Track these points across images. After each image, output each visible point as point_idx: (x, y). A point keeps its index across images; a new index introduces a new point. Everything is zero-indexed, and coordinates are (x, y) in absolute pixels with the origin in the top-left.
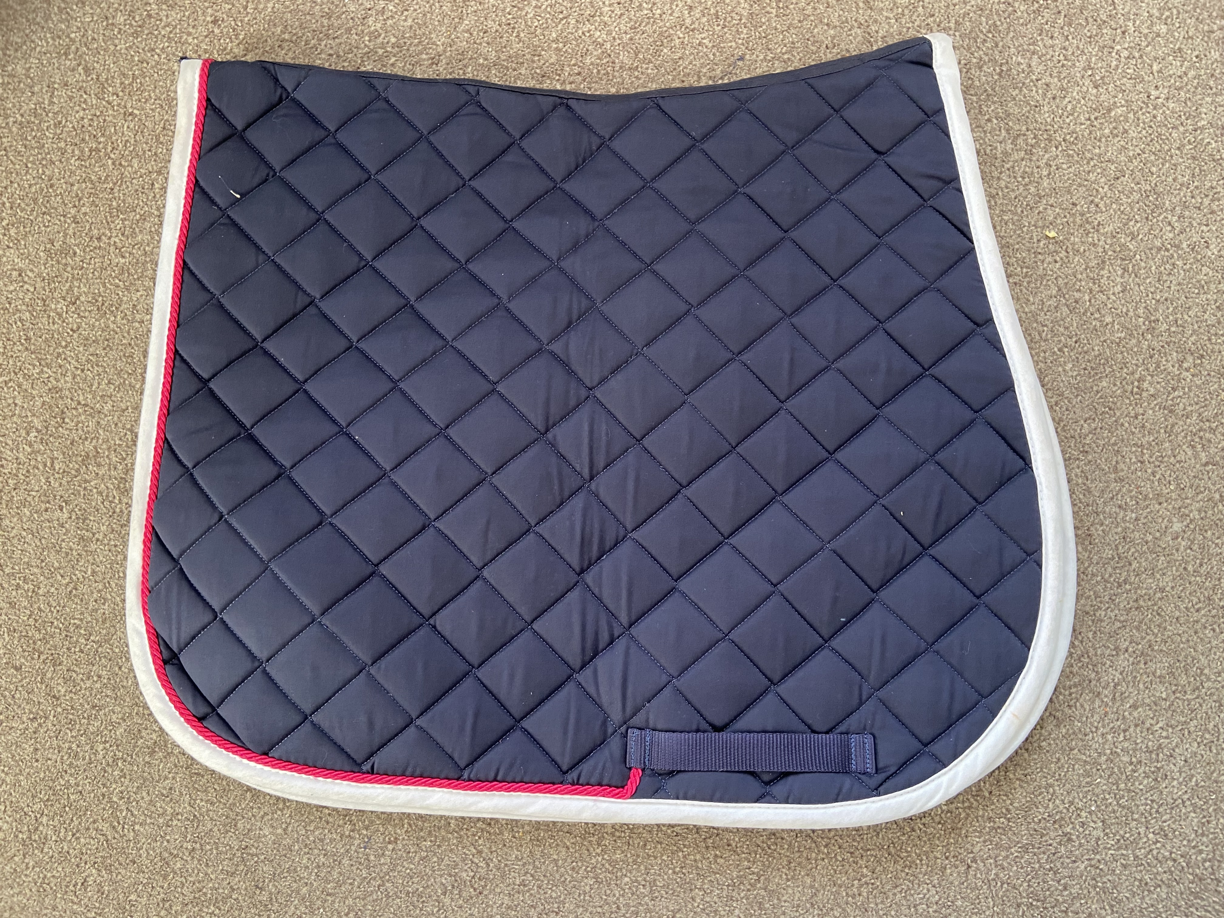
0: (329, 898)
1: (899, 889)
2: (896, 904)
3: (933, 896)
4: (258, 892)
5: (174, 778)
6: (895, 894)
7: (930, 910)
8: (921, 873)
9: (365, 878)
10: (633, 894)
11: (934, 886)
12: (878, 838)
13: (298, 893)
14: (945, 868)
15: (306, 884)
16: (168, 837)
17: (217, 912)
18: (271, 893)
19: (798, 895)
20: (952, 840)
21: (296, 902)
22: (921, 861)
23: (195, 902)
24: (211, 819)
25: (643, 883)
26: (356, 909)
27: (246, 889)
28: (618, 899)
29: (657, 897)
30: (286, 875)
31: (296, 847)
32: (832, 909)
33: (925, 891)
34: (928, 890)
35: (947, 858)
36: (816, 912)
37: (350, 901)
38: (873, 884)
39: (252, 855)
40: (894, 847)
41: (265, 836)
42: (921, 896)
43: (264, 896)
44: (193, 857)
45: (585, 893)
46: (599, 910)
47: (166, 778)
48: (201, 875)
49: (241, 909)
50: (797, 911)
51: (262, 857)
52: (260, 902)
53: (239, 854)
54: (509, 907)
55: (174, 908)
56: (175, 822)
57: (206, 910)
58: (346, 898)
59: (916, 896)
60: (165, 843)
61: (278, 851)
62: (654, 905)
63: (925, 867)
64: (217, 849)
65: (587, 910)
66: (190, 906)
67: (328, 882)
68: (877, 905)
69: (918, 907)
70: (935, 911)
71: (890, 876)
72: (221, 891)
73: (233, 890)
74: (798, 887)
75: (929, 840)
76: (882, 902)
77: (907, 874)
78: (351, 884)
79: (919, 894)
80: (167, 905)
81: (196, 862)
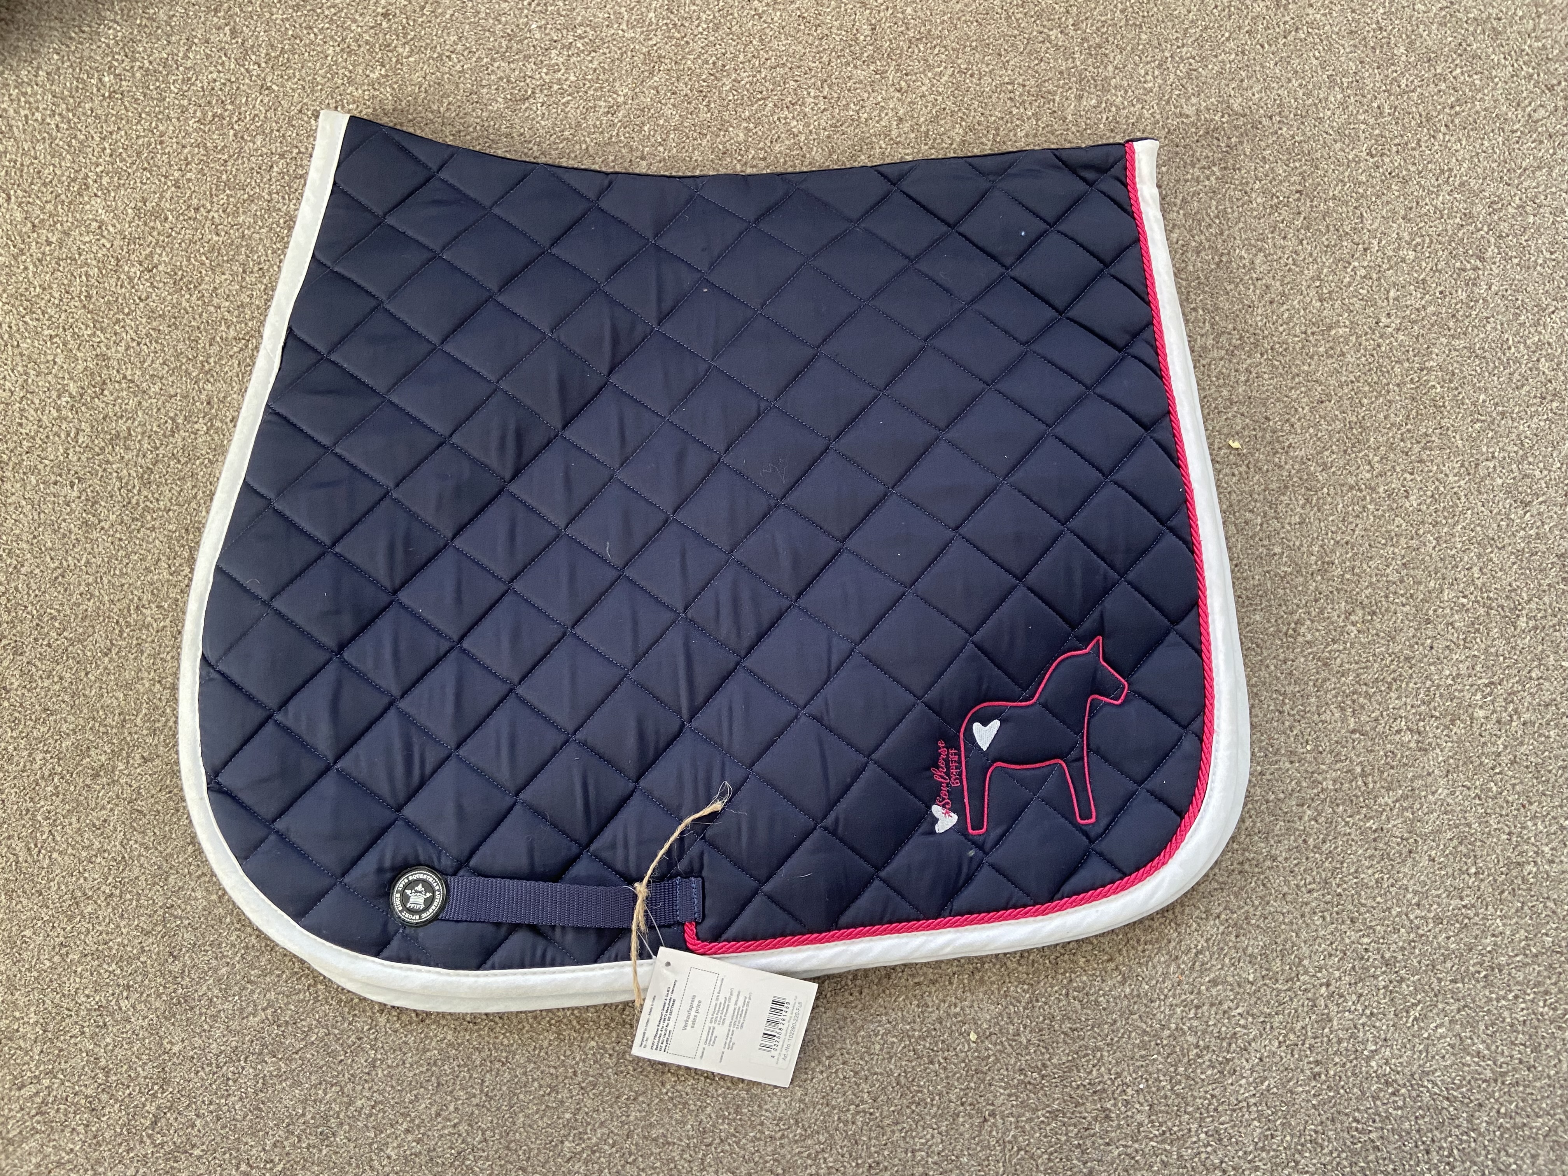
0: (249, 986)
1: (899, 1127)
2: (892, 1143)
3: (937, 1145)
4: (171, 960)
5: (111, 810)
6: (893, 1132)
7: (930, 1160)
8: (929, 1114)
9: (296, 973)
10: (595, 1062)
11: (940, 1133)
12: (889, 1062)
13: (216, 972)
14: (958, 1116)
15: (228, 964)
16: (86, 875)
17: (118, 971)
18: (185, 965)
19: (783, 1106)
20: (972, 1085)
21: (211, 981)
22: (932, 1100)
23: (96, 955)
24: (141, 866)
25: (611, 1052)
26: (277, 1006)
27: (158, 953)
28: (577, 1063)
29: (622, 1072)
30: (207, 948)
31: (228, 920)
32: (818, 1133)
33: (929, 1136)
34: (933, 1137)
35: (962, 1104)
36: (799, 1131)
37: (272, 995)
38: (871, 1114)
39: (176, 917)
40: (905, 1077)
41: (196, 899)
42: (923, 1141)
43: (176, 967)
44: (108, 904)
45: (541, 1048)
46: (553, 1071)
47: (103, 808)
48: (112, 926)
49: (145, 975)
50: (777, 1125)
51: (187, 922)
52: (170, 972)
53: (161, 912)
54: (450, 1045)
55: (71, 956)
56: (99, 860)
57: (105, 966)
58: (269, 990)
59: (917, 1140)
60: (82, 881)
61: (206, 919)
62: (616, 1081)
63: (935, 1109)
64: (138, 901)
65: (538, 1068)
66: (89, 958)
67: (252, 967)
68: (870, 1139)
69: (917, 1154)
70: (935, 1163)
71: (892, 1108)
72: (129, 949)
73: (143, 951)
74: (785, 1097)
75: (947, 1077)
76: (877, 1138)
77: (913, 1112)
78: (278, 976)
79: (921, 1138)
80: (63, 951)
81: (110, 910)
